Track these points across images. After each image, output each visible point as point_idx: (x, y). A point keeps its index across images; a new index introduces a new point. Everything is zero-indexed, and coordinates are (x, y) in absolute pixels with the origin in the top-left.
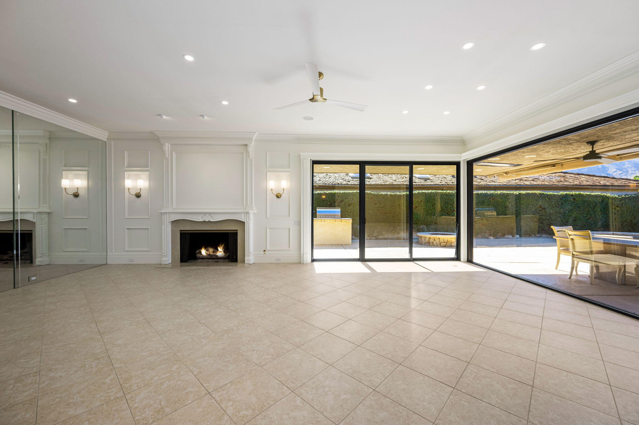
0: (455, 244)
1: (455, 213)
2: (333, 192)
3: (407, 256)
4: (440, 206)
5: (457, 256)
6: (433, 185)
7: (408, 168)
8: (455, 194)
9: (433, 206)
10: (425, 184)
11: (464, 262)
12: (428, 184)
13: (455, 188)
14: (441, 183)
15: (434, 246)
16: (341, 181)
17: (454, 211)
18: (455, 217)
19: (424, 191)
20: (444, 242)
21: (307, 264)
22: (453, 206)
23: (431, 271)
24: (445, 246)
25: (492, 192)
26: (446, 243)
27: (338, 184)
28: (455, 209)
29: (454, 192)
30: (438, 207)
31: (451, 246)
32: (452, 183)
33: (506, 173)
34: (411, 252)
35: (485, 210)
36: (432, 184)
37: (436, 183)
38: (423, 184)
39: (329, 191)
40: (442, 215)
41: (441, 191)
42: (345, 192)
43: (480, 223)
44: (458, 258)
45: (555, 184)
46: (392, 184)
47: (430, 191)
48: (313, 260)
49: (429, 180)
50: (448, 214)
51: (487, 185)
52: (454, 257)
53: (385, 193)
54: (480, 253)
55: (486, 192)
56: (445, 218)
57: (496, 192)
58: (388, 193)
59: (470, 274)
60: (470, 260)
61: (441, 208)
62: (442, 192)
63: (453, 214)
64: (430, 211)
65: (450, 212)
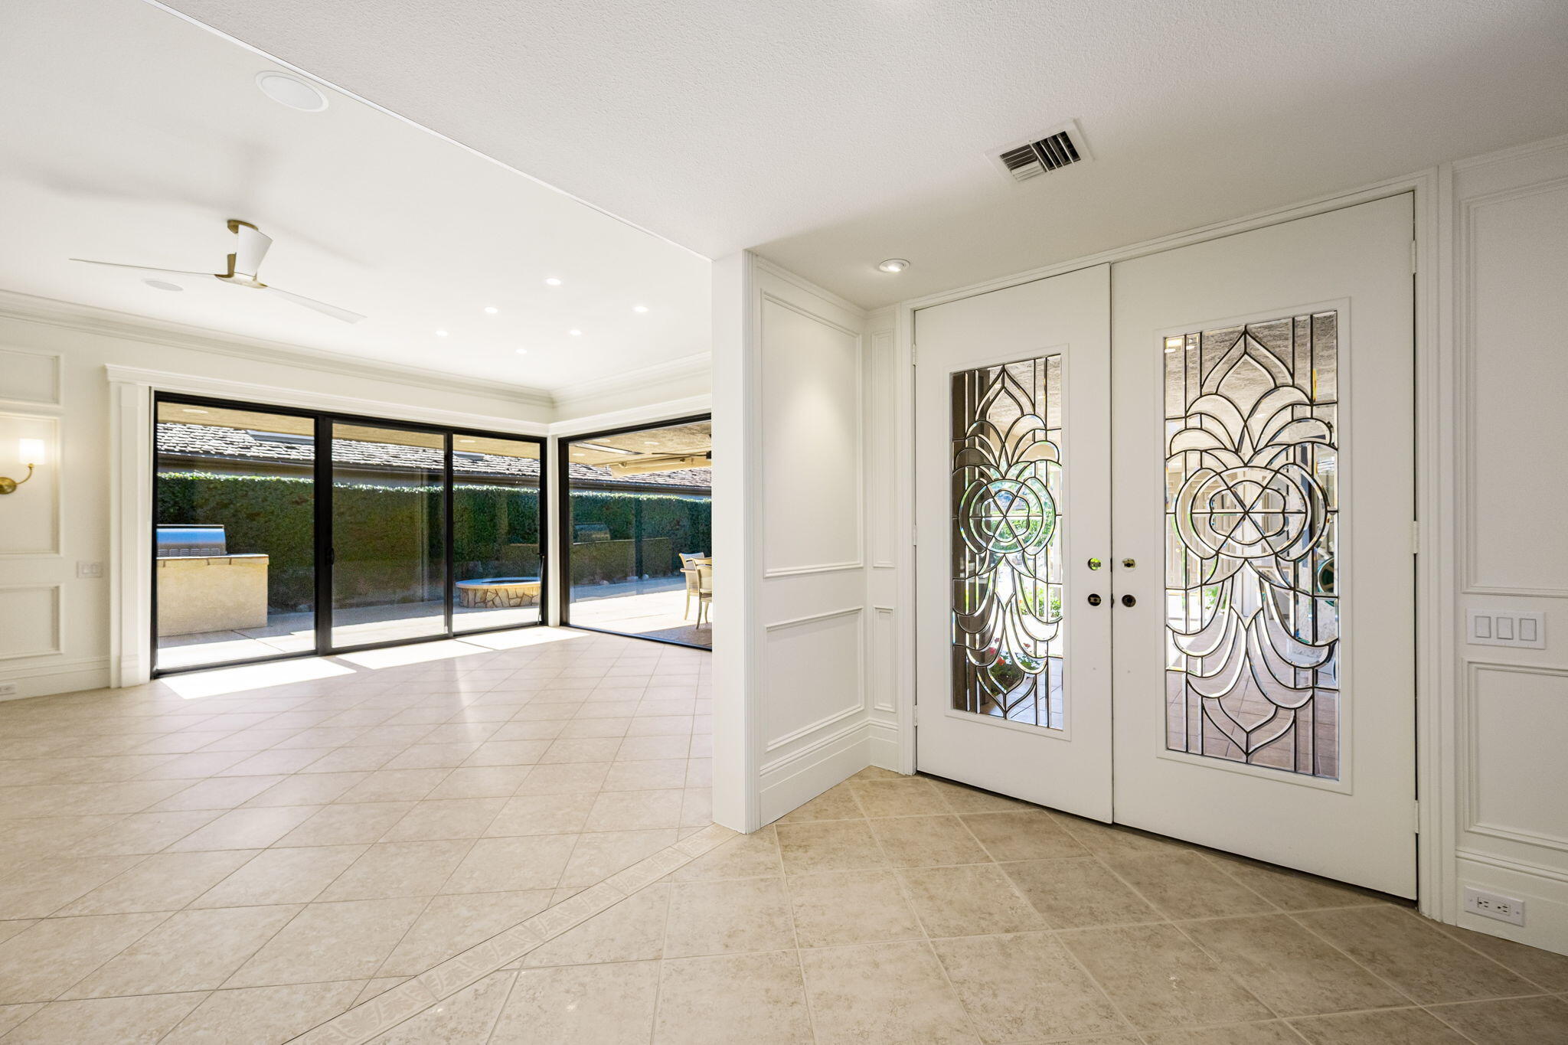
0: (538, 599)
1: (538, 535)
2: (188, 475)
3: (442, 630)
4: (506, 520)
5: (542, 618)
6: (491, 473)
7: (440, 439)
8: (538, 495)
9: (492, 520)
10: (473, 471)
11: (554, 627)
12: (480, 472)
13: (538, 484)
14: (508, 470)
15: (496, 607)
16: (213, 442)
17: (536, 531)
18: (537, 545)
19: (470, 487)
20: (517, 597)
21: (135, 686)
22: (533, 521)
23: (491, 650)
24: (518, 606)
25: (605, 494)
26: (522, 598)
27: (207, 452)
28: (538, 528)
29: (536, 491)
30: (504, 523)
31: (531, 604)
32: (533, 471)
33: (623, 464)
34: (448, 623)
35: (594, 529)
36: (489, 471)
37: (498, 469)
38: (468, 469)
39: (172, 474)
40: (510, 541)
41: (510, 489)
42: (237, 477)
43: (584, 556)
44: (544, 622)
45: (698, 484)
46: (390, 466)
47: (485, 488)
48: (156, 675)
49: (482, 460)
50: (524, 538)
51: (597, 480)
52: (537, 620)
53: (370, 486)
54: (582, 610)
55: (595, 494)
56: (519, 547)
57: (612, 495)
58: (379, 487)
59: (565, 644)
60: (564, 623)
61: (510, 524)
62: (510, 491)
63: (533, 539)
64: (485, 533)
65: (528, 533)
